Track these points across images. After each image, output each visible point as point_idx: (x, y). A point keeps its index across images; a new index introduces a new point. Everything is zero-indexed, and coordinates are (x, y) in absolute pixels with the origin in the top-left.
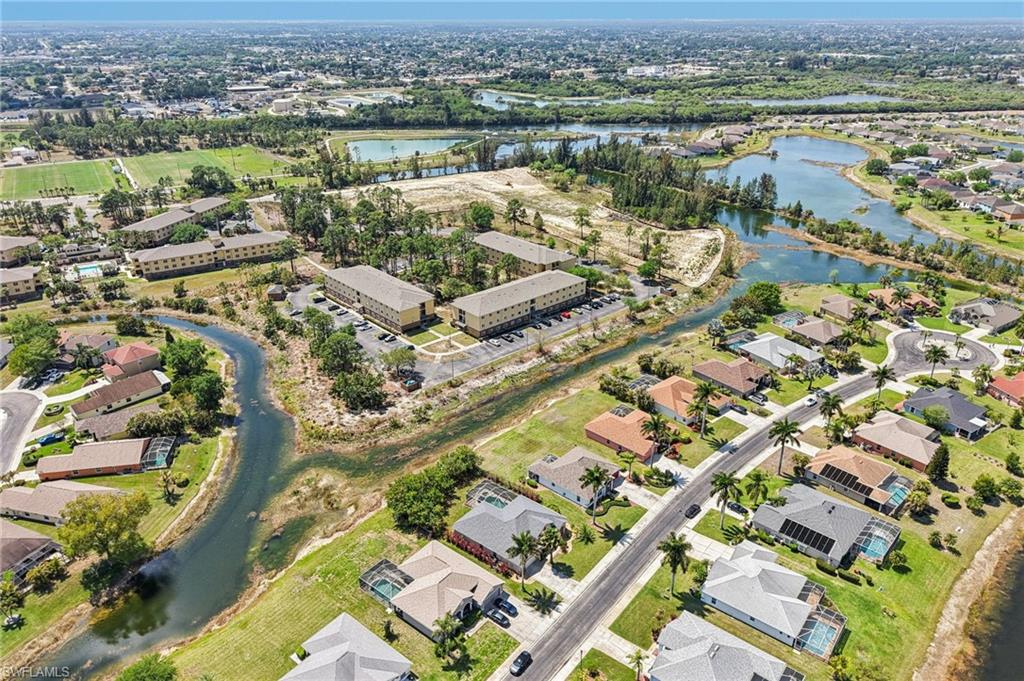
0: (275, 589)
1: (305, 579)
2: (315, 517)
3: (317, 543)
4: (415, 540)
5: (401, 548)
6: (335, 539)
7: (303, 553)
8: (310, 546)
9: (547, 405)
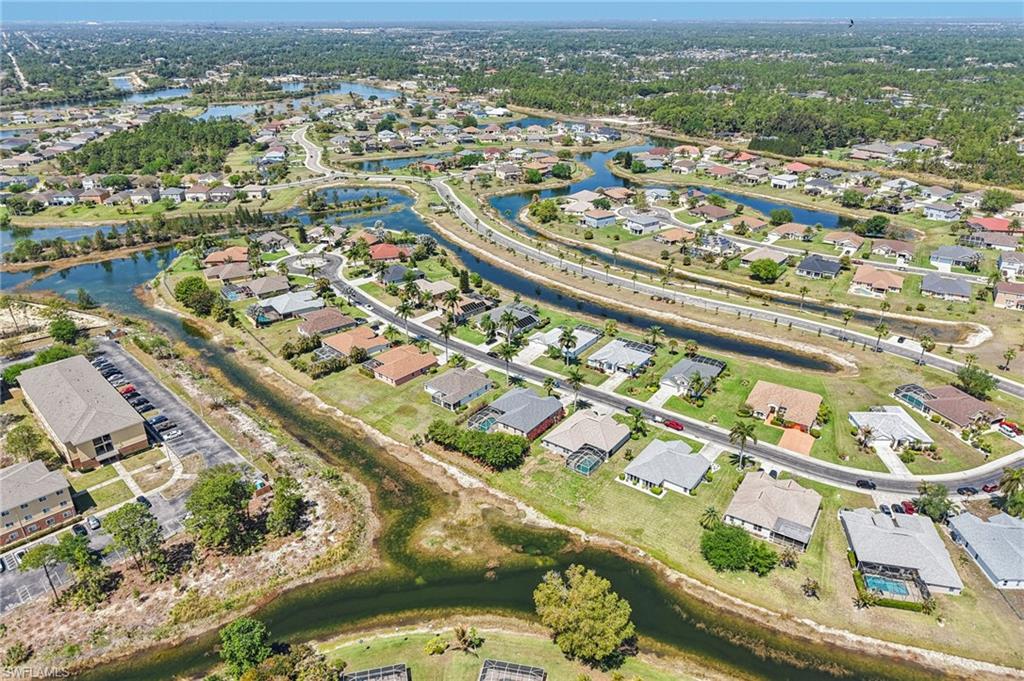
0: (593, 527)
1: (582, 510)
3: (532, 517)
4: (531, 457)
5: (542, 462)
6: (528, 506)
7: (546, 523)
8: (537, 520)
9: (328, 409)
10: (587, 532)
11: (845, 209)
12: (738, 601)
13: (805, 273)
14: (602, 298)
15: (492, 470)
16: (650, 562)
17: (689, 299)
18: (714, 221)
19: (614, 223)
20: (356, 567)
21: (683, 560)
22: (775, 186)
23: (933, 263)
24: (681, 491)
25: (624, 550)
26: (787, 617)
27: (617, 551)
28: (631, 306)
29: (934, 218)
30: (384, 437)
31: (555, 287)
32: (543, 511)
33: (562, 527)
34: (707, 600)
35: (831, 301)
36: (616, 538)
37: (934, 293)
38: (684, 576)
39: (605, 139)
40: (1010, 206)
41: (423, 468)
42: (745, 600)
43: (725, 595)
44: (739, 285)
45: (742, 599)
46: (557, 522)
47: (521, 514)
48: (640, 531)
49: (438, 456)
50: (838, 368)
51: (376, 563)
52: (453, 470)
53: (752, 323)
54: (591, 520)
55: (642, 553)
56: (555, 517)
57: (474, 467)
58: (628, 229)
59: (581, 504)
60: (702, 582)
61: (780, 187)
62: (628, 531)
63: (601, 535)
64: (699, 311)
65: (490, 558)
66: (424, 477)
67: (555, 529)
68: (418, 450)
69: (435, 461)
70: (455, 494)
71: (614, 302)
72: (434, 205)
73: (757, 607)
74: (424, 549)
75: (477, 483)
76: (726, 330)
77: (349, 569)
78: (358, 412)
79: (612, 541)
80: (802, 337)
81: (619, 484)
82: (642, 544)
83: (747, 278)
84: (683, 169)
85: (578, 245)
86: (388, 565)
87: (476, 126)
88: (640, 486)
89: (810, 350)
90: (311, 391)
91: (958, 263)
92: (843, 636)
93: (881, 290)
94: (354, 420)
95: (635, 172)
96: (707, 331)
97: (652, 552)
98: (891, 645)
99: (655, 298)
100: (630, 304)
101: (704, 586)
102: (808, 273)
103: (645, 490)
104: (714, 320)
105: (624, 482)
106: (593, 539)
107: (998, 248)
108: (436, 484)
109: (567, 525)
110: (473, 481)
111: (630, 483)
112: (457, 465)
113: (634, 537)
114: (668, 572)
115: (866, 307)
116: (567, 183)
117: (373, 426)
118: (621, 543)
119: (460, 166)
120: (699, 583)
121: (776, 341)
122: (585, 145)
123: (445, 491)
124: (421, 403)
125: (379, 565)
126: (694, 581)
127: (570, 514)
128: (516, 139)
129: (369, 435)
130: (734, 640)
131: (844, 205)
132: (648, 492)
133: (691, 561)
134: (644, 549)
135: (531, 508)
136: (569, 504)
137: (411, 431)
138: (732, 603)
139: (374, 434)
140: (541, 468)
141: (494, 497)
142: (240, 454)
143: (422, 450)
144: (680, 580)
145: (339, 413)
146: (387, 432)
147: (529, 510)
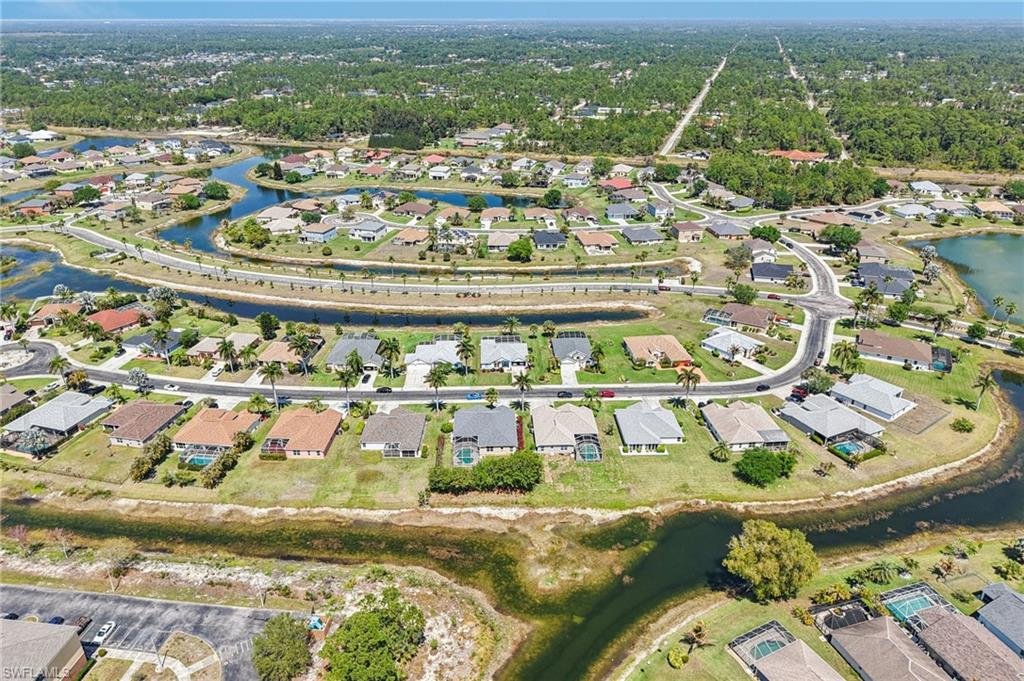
0: (651, 500)
1: (629, 490)
2: (580, 541)
3: (597, 516)
5: (553, 466)
6: (585, 508)
7: (613, 515)
8: (605, 517)
9: (269, 513)
10: (651, 506)
11: (506, 189)
12: (793, 502)
13: (545, 247)
14: (411, 307)
15: (521, 492)
16: (714, 506)
17: (485, 289)
18: (423, 217)
19: (336, 236)
20: (515, 642)
22: (435, 178)
23: (612, 220)
24: (675, 441)
25: (689, 506)
26: (827, 498)
28: (446, 308)
29: (574, 186)
30: (375, 512)
31: (353, 308)
32: (602, 507)
33: (628, 512)
34: (777, 512)
35: (583, 264)
36: (674, 500)
37: (640, 242)
38: (746, 503)
39: (219, 153)
40: (611, 169)
41: (453, 522)
42: (797, 499)
43: (783, 502)
44: (506, 269)
45: (793, 499)
46: (621, 510)
47: (587, 518)
48: (686, 487)
49: (456, 504)
50: (646, 314)
51: (527, 628)
52: (484, 510)
53: (554, 296)
54: (644, 495)
55: (703, 502)
56: (615, 507)
57: (503, 498)
58: (357, 237)
59: (623, 486)
60: (761, 501)
61: (440, 178)
62: (677, 490)
63: (662, 503)
64: (507, 297)
65: (611, 567)
66: (464, 530)
67: (624, 516)
68: (429, 508)
69: (458, 510)
70: (512, 530)
71: (426, 308)
72: (98, 253)
73: (807, 500)
74: (550, 590)
75: (522, 512)
76: (541, 307)
77: (511, 648)
78: (314, 501)
79: (674, 504)
80: (600, 297)
82: (696, 495)
83: (507, 261)
84: (338, 173)
85: (322, 263)
86: (538, 623)
87: (35, 155)
88: (644, 452)
89: (615, 305)
90: (223, 503)
91: (628, 217)
92: (863, 493)
93: (607, 248)
94: (316, 511)
95: (292, 182)
96: (529, 312)
97: (708, 497)
98: (888, 483)
99: (462, 295)
100: (443, 306)
101: (764, 503)
102: (548, 246)
103: (650, 453)
104: (524, 301)
105: (629, 454)
106: (659, 509)
107: (636, 201)
108: (483, 530)
109: (632, 508)
110: (515, 510)
111: (635, 453)
112: (484, 503)
113: (686, 492)
114: (734, 506)
115: (610, 263)
116: (228, 204)
117: (349, 506)
118: (681, 502)
119: (72, 204)
120: (759, 503)
121: (586, 305)
122: (200, 161)
123: (499, 532)
124: (374, 463)
125: (531, 627)
126: (755, 503)
127: (624, 498)
128: (108, 164)
129: (354, 518)
131: (504, 186)
132: (653, 453)
133: (740, 490)
134: (700, 498)
135: (589, 509)
136: (615, 491)
137: (400, 493)
138: (791, 506)
139: (358, 514)
140: (558, 471)
141: (548, 515)
142: (234, 607)
143: (432, 507)
144: (746, 507)
145: (290, 511)
146: (372, 506)
147: (589, 511)
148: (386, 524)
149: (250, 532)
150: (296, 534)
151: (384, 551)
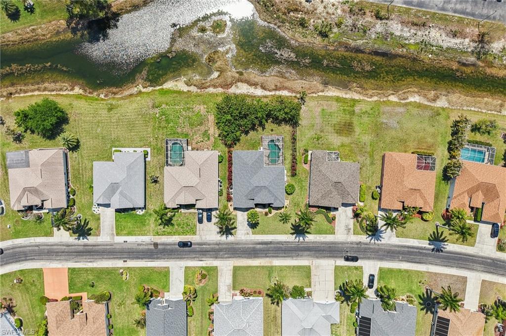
0: (139, 98)
1: (153, 107)
3: (180, 84)
4: (217, 135)
5: (206, 134)
6: (188, 91)
7: (169, 85)
8: (175, 83)
9: (407, 98)
10: (140, 92)
16: (95, 93)
21: (76, 103)
25: (113, 93)
27: (117, 90)
30: (334, 94)
32: (176, 92)
33: (158, 88)
34: (52, 84)
36: (122, 98)
38: (71, 93)
42: (32, 96)
45: (35, 95)
46: (162, 89)
47: (188, 82)
48: (110, 109)
52: (259, 92)
54: (143, 101)
55: (102, 96)
56: (166, 91)
59: (157, 110)
60: (59, 95)
62: (117, 107)
63: (131, 95)
68: (298, 96)
69: (277, 93)
70: (241, 73)
73: (25, 95)
75: (233, 90)
78: (379, 107)
79: (124, 95)
81: (144, 146)
82: (105, 102)
90: (443, 109)
97: (97, 100)
101: (58, 93)
105: (144, 149)
106: (134, 90)
109: (155, 91)
110: (238, 92)
111: (140, 150)
113: (111, 105)
114: (81, 91)
117: (354, 101)
118: (117, 96)
120: (61, 93)
124: (343, 145)
126: (64, 93)
127: (159, 99)
129: (348, 90)
130: (29, 65)
134: (102, 100)
135: (185, 91)
136: (164, 106)
137: (319, 110)
138: (38, 90)
139: (346, 94)
140: (203, 128)
141: (215, 86)
142: (404, 6)
143: (295, 97)
144: (72, 89)
145: (393, 98)
146: (338, 99)
147: (185, 88)
148: (326, 84)
149: (415, 80)
150: (384, 78)
151: (324, 57)
